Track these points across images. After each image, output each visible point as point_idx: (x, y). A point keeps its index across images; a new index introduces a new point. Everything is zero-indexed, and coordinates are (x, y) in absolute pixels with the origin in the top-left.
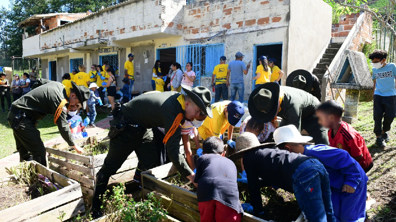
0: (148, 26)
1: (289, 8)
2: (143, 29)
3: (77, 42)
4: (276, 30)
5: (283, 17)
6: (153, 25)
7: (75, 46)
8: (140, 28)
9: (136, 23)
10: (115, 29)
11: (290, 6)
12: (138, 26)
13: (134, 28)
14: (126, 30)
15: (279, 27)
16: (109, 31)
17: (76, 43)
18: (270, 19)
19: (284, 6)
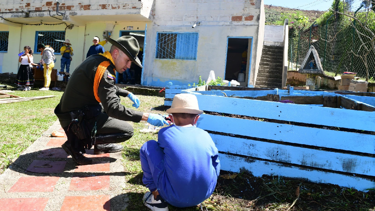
0: (124, 6)
1: (260, 12)
2: (117, 8)
3: (13, 12)
4: (248, 27)
5: (255, 18)
6: (131, 6)
7: (8, 16)
8: (112, 7)
9: (108, 2)
10: (76, 3)
11: (260, 10)
12: (109, 5)
13: (104, 7)
14: (92, 7)
15: (250, 25)
16: (66, 5)
17: (10, 14)
18: (243, 17)
19: (255, 9)
